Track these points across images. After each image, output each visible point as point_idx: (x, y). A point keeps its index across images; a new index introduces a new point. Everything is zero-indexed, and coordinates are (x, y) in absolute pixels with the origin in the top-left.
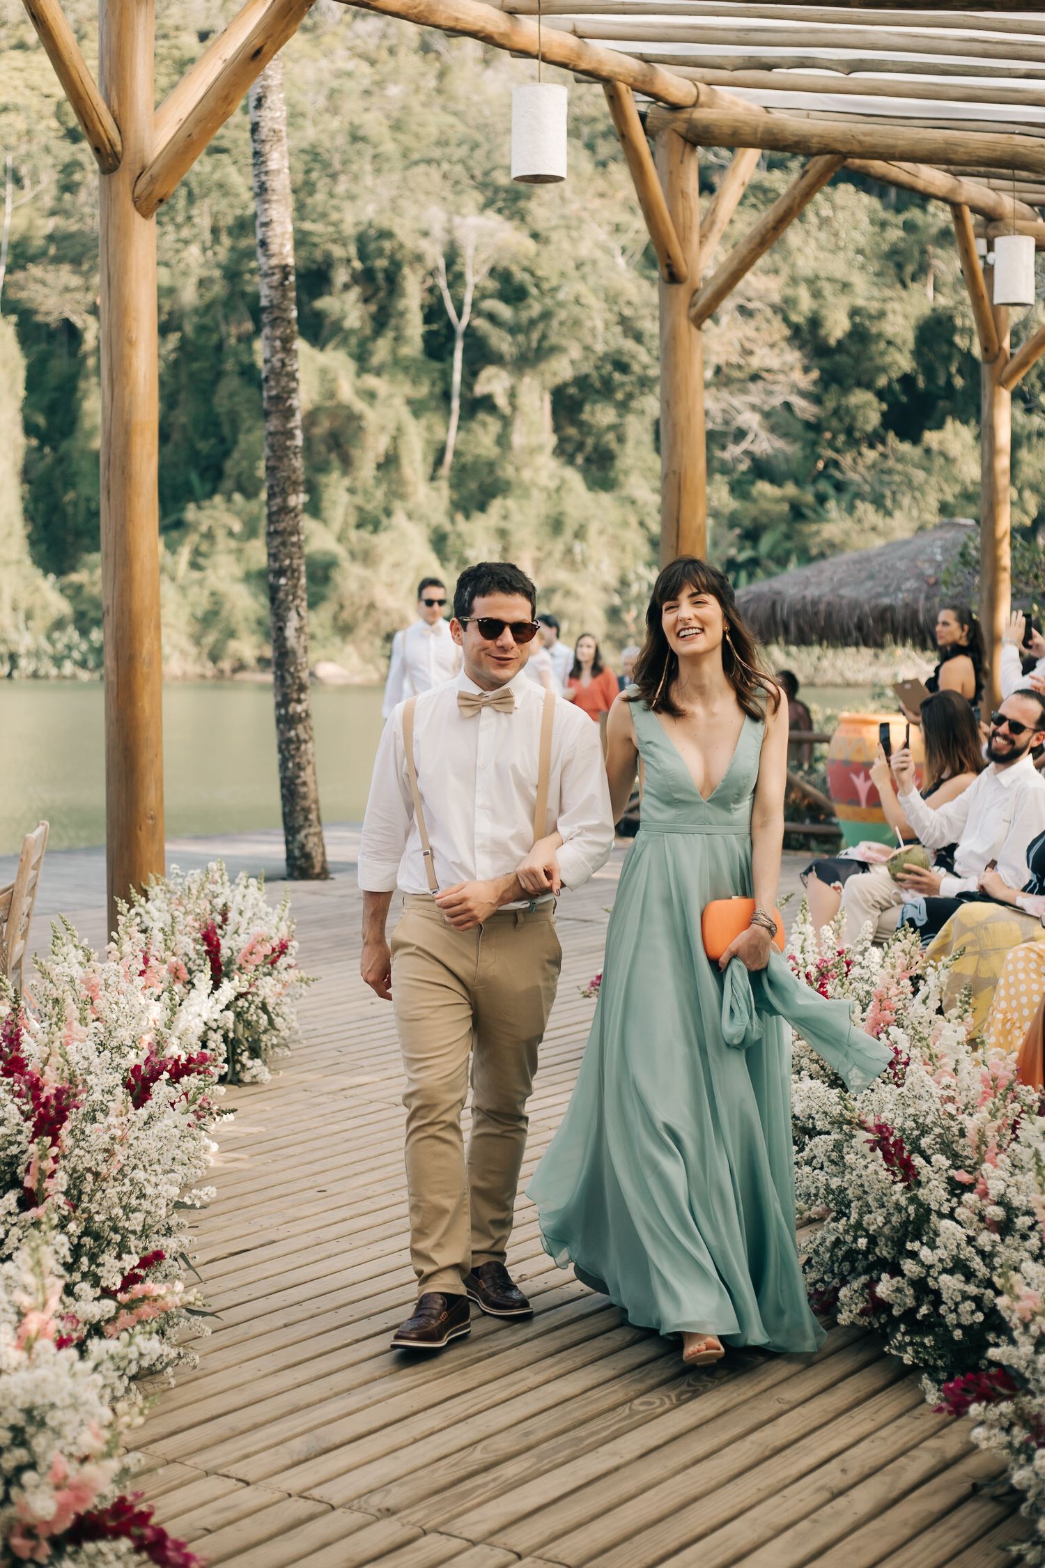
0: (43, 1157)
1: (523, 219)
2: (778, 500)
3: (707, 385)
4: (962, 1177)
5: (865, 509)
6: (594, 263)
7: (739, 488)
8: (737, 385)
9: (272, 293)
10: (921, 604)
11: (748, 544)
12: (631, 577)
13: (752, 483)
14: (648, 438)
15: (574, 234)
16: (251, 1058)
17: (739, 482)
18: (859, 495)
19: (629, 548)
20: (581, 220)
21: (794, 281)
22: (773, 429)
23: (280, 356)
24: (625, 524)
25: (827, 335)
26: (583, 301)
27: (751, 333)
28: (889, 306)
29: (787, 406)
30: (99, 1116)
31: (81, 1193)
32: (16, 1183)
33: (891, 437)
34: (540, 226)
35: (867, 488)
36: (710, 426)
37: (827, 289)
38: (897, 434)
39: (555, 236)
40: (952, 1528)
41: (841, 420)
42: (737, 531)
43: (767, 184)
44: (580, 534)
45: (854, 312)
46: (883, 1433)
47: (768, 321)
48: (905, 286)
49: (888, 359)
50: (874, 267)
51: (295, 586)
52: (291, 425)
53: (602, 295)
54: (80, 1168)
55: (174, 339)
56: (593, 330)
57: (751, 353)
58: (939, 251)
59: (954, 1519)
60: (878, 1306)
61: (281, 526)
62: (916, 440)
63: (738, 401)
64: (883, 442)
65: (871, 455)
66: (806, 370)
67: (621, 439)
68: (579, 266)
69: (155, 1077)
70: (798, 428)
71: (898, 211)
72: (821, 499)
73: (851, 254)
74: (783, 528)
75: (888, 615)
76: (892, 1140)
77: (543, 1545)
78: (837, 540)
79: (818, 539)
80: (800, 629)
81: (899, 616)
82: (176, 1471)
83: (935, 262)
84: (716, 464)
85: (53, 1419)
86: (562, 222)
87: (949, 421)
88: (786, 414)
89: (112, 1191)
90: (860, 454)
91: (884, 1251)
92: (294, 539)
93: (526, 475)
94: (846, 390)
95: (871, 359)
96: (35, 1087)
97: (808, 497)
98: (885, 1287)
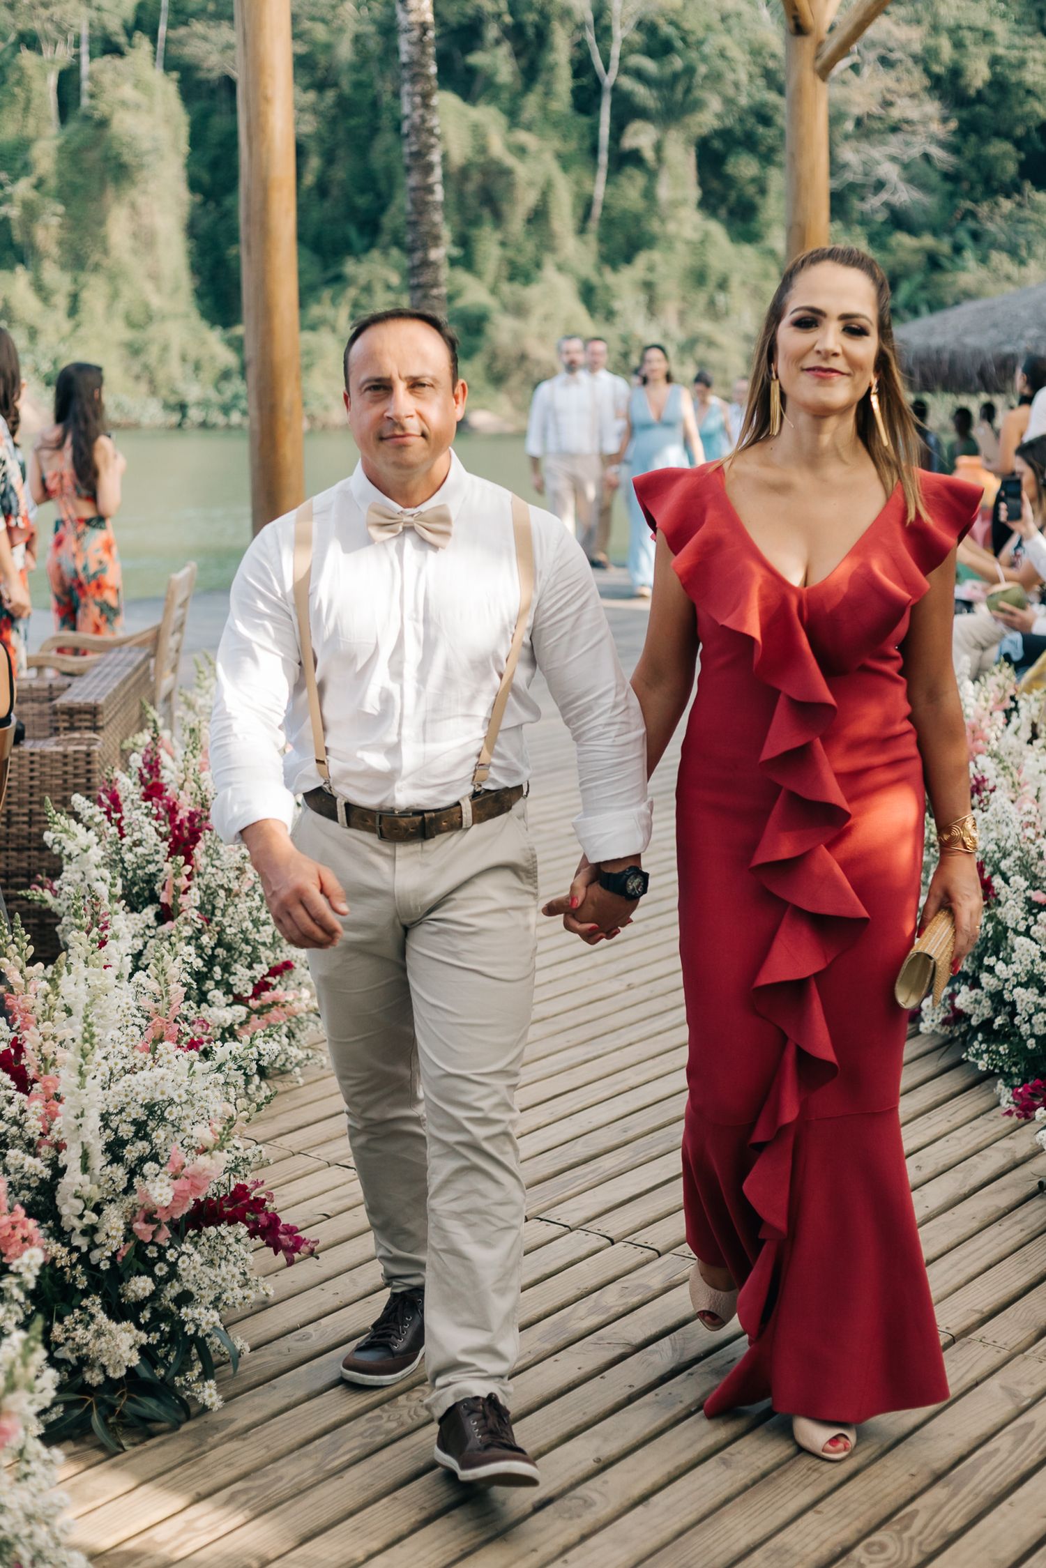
0: (177, 875)
2: (916, 251)
3: (847, 137)
4: (1039, 897)
5: (1000, 259)
6: (739, 15)
7: (876, 239)
8: (877, 137)
9: (412, 48)
13: (890, 234)
17: (878, 234)
18: (995, 246)
21: (935, 29)
22: (911, 181)
23: (420, 111)
25: (968, 86)
26: (727, 54)
27: (892, 84)
28: (1030, 54)
29: (927, 157)
31: (214, 907)
32: (154, 899)
33: (1028, 186)
35: (1002, 238)
37: (968, 37)
38: (1033, 184)
40: (1017, 1223)
41: (979, 170)
44: (723, 285)
45: (994, 61)
46: (958, 1134)
47: (908, 71)
49: (1027, 108)
50: (1015, 14)
52: (431, 180)
53: (747, 47)
54: (213, 885)
55: (330, 95)
56: (737, 85)
57: (890, 104)
59: (1020, 1214)
60: (958, 1017)
61: (423, 279)
63: (877, 153)
64: (1020, 192)
65: (1007, 205)
66: (945, 120)
67: (763, 191)
68: (724, 19)
70: (934, 179)
72: (958, 249)
74: (918, 278)
77: (634, 1231)
78: (971, 288)
79: (953, 288)
80: (924, 377)
82: (300, 1163)
84: (855, 215)
85: (172, 1113)
88: (923, 165)
89: (243, 905)
90: (996, 204)
92: (435, 292)
93: (671, 227)
94: (984, 140)
95: (1010, 109)
96: (172, 810)
97: (944, 246)
98: (964, 998)
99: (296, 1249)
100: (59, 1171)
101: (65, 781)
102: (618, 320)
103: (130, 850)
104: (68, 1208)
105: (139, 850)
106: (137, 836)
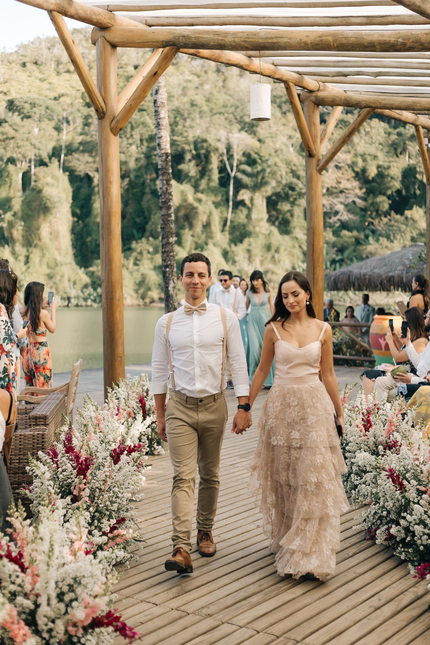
0: (80, 483)
1: (255, 134)
2: (350, 237)
3: (324, 195)
4: (422, 488)
5: (383, 240)
6: (282, 150)
7: (336, 233)
8: (335, 195)
9: (163, 163)
10: (404, 275)
11: (339, 254)
12: (296, 266)
13: (341, 231)
14: (302, 215)
15: (274, 139)
16: (157, 445)
17: (336, 231)
18: (381, 235)
19: (295, 256)
20: (276, 134)
21: (356, 155)
22: (348, 211)
23: (166, 186)
24: (294, 247)
25: (369, 175)
26: (278, 164)
27: (341, 176)
28: (392, 164)
29: (354, 202)
30: (101, 467)
31: (94, 496)
32: (70, 493)
33: (393, 213)
34: (261, 137)
35: (384, 232)
36: (325, 210)
37: (369, 158)
38: (395, 212)
39: (267, 141)
40: (421, 622)
41: (374, 207)
42: (336, 249)
43: (346, 119)
44: (277, 251)
45: (379, 167)
46: (394, 585)
47: (347, 171)
48: (397, 156)
49: (391, 184)
50: (386, 149)
51: (172, 271)
52: (170, 212)
53: (285, 162)
54: (94, 487)
55: (127, 180)
56: (281, 176)
57: (340, 183)
58: (410, 143)
59: (422, 618)
60: (391, 537)
61: (167, 249)
62: (402, 214)
63: (335, 201)
64: (390, 215)
65: (385, 220)
66: (361, 189)
67: (292, 216)
68: (276, 151)
69: (122, 453)
70: (358, 210)
71: (395, 128)
72: (367, 237)
73: (377, 145)
74: (352, 248)
75: (392, 279)
76: (395, 475)
77: (267, 628)
78: (373, 252)
79: (366, 252)
80: (359, 285)
81: (396, 280)
82: (130, 600)
83: (409, 147)
84: (327, 224)
85: (84, 581)
86: (269, 135)
87: (415, 207)
88: (353, 205)
89: (106, 496)
90: (381, 219)
91: (393, 516)
92: (172, 254)
93: (257, 229)
94: (376, 196)
95: (385, 184)
96: (78, 457)
97: (362, 236)
98: (394, 530)
99: (133, 637)
100: (37, 606)
101: (34, 446)
102: (237, 264)
103: (61, 473)
104: (41, 621)
105: (65, 473)
106: (64, 467)
